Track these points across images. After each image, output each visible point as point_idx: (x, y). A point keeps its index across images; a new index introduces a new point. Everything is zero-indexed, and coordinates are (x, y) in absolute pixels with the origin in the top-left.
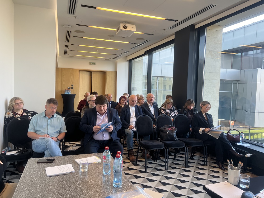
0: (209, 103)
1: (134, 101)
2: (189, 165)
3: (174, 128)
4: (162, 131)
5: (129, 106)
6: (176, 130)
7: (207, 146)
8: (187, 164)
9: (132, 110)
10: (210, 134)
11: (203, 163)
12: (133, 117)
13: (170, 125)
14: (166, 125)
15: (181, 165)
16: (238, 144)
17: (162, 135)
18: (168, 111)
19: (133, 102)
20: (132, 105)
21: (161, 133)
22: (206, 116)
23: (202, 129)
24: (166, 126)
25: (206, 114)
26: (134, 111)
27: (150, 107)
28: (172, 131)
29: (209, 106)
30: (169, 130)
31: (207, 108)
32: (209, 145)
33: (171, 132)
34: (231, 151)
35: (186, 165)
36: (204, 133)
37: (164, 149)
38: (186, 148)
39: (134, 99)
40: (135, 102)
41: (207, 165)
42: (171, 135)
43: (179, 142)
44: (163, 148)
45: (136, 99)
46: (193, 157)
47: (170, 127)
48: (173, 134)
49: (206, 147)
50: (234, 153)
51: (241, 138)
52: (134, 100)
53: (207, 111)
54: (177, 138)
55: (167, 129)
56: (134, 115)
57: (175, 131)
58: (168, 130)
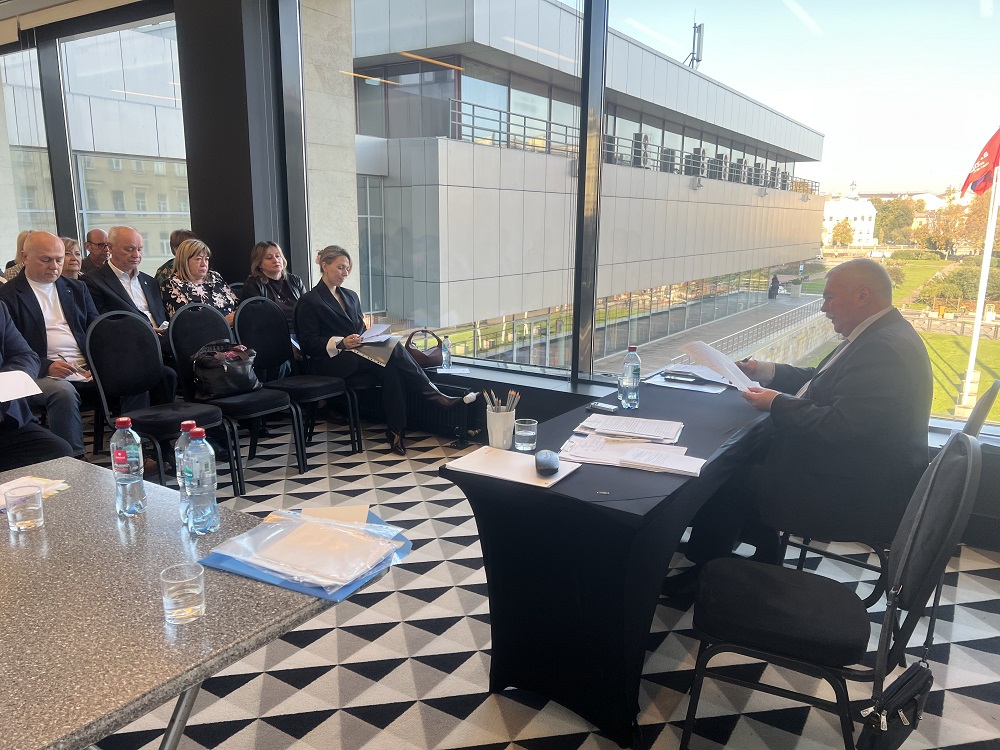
0: (344, 253)
1: (50, 259)
2: (310, 462)
3: (243, 348)
4: (202, 365)
5: (30, 282)
6: (253, 355)
7: (356, 391)
8: (305, 463)
9: (48, 299)
10: (360, 354)
11: (349, 448)
12: (60, 327)
13: (227, 341)
14: (214, 343)
15: (284, 470)
16: (439, 371)
17: (205, 378)
18: (200, 291)
19: (45, 265)
20: (44, 278)
21: (200, 373)
22: (342, 297)
23: (335, 340)
24: (212, 345)
25: (340, 290)
26: (55, 302)
27: (124, 282)
28: (238, 360)
29: (347, 264)
30: (227, 359)
31: (340, 271)
32: (363, 388)
33: (236, 363)
34: (425, 393)
35: (302, 466)
36: (345, 354)
37: (223, 424)
38: (296, 409)
39: (48, 250)
40: (58, 261)
41: (360, 451)
42: (240, 375)
43: (267, 393)
44: (219, 423)
45: (59, 251)
46: (310, 439)
47: (227, 348)
48: (244, 369)
49: (355, 395)
50: (434, 398)
51: (444, 355)
52: (54, 254)
53: (342, 281)
54: (258, 382)
55: (218, 355)
56: (59, 318)
57: (251, 359)
58: (225, 358)
